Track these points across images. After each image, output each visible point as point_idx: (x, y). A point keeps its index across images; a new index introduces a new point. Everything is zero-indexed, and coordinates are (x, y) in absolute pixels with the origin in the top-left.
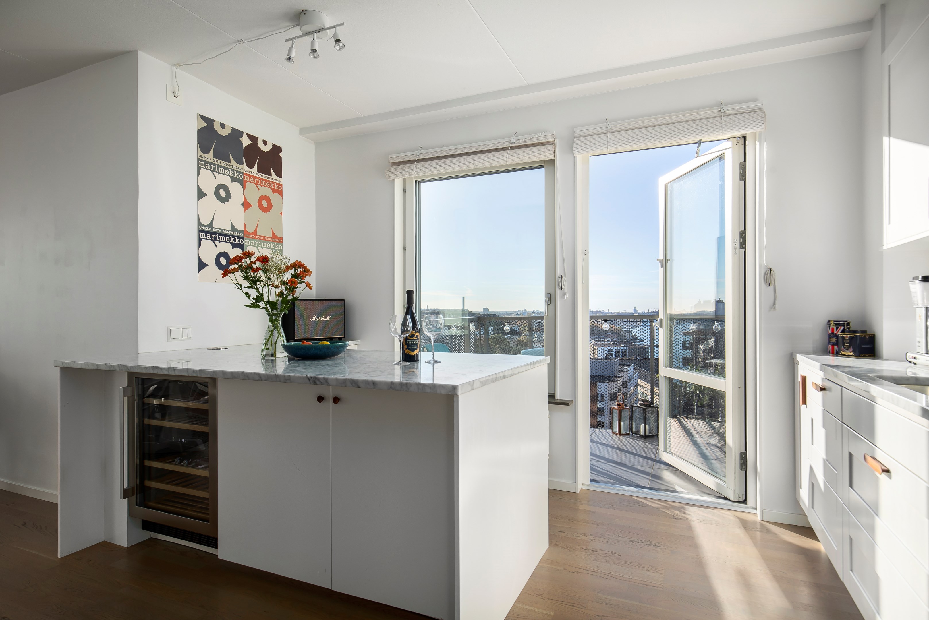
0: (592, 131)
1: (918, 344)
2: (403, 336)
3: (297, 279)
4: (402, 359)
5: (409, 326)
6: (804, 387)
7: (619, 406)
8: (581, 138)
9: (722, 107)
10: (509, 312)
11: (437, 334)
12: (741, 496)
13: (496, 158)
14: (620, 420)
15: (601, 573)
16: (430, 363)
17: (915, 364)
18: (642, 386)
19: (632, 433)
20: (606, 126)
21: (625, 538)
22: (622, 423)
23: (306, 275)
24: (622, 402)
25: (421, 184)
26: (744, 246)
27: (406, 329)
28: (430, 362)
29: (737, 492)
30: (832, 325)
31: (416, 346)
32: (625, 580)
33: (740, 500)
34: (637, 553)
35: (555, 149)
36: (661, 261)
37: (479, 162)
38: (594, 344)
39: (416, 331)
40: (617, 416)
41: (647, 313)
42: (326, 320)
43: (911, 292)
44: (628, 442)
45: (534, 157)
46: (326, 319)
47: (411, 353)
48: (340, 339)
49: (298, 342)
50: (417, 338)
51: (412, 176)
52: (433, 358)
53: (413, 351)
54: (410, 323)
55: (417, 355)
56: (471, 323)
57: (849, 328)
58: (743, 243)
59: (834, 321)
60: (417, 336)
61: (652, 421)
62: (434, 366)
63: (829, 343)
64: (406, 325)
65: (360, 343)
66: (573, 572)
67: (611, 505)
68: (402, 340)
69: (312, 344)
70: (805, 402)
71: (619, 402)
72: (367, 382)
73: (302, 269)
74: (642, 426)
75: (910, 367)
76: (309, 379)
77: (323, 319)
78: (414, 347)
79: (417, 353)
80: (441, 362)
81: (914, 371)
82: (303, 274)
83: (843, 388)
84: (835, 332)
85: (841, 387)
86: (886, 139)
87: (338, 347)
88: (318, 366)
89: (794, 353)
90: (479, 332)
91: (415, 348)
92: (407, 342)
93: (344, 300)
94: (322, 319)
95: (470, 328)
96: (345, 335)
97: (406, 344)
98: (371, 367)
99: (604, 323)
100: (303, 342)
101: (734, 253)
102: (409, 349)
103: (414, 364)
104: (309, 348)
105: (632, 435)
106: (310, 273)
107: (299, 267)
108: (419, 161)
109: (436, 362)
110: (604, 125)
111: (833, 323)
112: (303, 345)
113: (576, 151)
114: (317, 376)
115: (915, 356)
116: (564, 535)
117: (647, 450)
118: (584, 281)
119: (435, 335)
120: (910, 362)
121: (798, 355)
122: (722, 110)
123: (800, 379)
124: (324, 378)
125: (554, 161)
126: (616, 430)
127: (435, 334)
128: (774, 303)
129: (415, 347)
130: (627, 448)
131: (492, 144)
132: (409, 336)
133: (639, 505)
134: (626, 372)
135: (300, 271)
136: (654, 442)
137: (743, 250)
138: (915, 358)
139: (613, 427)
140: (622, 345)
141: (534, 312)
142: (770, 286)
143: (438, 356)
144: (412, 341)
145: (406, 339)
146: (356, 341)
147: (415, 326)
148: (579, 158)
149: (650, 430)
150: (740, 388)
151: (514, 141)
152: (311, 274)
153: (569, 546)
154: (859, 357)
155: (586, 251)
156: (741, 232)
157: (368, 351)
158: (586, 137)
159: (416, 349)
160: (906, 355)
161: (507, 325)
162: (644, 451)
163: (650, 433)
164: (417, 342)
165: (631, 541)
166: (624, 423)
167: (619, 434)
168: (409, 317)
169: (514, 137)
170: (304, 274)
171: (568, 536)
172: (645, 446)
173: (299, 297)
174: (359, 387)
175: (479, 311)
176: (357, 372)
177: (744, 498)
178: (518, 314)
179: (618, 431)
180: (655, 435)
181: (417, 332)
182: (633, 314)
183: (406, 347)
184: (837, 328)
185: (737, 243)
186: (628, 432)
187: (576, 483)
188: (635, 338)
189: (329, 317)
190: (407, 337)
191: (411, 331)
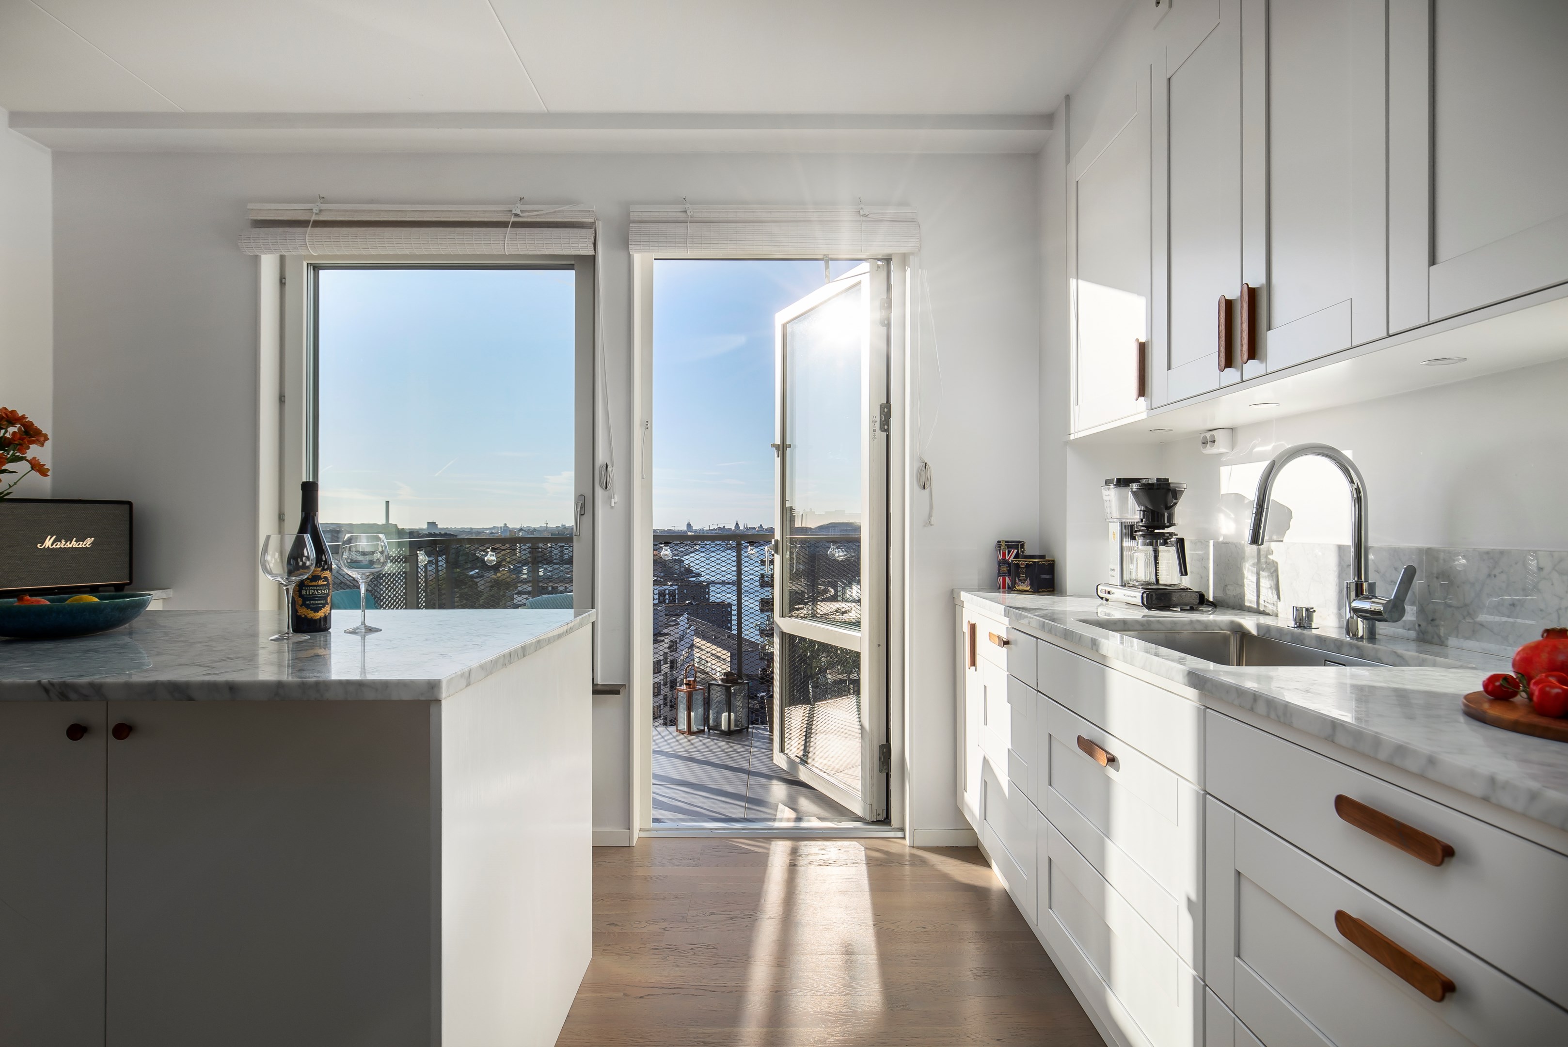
0: (660, 214)
1: (1111, 573)
2: (294, 578)
3: (5, 451)
4: (291, 629)
5: (308, 558)
6: (972, 640)
7: (688, 686)
8: (643, 225)
9: (861, 206)
10: (476, 530)
11: (372, 574)
12: (881, 813)
13: (483, 240)
14: (689, 710)
15: (689, 988)
16: (357, 633)
17: (1107, 600)
18: (700, 648)
19: (709, 729)
20: (685, 210)
21: (720, 914)
22: (692, 714)
23: (33, 442)
24: (693, 679)
25: (321, 272)
26: (886, 427)
27: (301, 564)
28: (357, 630)
29: (875, 807)
30: (1002, 547)
31: (323, 600)
32: (730, 992)
33: (880, 818)
34: (743, 938)
35: (595, 237)
36: (777, 447)
37: (450, 242)
39: (324, 567)
40: (685, 701)
41: (707, 530)
42: (80, 546)
43: (1103, 500)
44: (704, 744)
45: (556, 247)
46: (82, 545)
47: (312, 615)
48: (119, 588)
49: (5, 600)
50: (325, 583)
51: (303, 252)
52: (363, 623)
53: (317, 610)
54: (310, 550)
55: (326, 619)
56: (420, 550)
57: (1022, 552)
58: (884, 423)
59: (1006, 542)
60: (326, 579)
61: (739, 706)
62: (364, 638)
63: (999, 574)
64: (303, 555)
65: (171, 596)
66: (641, 997)
67: (690, 860)
68: (291, 588)
69: (49, 603)
70: (973, 663)
71: (688, 679)
72: (213, 687)
73: (19, 429)
74: (725, 715)
75: (1101, 605)
76: (46, 689)
77: (74, 544)
78: (319, 602)
79: (327, 614)
80: (381, 631)
81: (1108, 611)
82: (22, 439)
83: (1039, 640)
84: (1007, 558)
85: (1035, 639)
86: (1073, 282)
87: (123, 609)
88: (70, 653)
89: (955, 590)
90: (434, 566)
91: (321, 604)
92: (304, 592)
93: (130, 504)
94: (70, 543)
95: (417, 560)
96: (131, 579)
97: (301, 596)
98: (215, 649)
99: (664, 548)
100: (21, 599)
101: (872, 438)
102: (308, 607)
103: (319, 636)
104: (41, 612)
105: (709, 731)
106: (42, 439)
107: (12, 423)
108: (318, 224)
109: (370, 630)
110: (680, 207)
111: (1004, 545)
112: (22, 605)
113: (633, 246)
114: (69, 680)
115: (1108, 589)
116: (617, 929)
117: (734, 755)
118: (644, 475)
119: (368, 576)
120: (1102, 598)
121: (962, 593)
122: (861, 211)
123: (966, 629)
124: (92, 685)
125: (593, 258)
126: (683, 726)
127: (368, 574)
128: (930, 516)
129: (322, 602)
130: (703, 755)
131: (475, 211)
132: (308, 578)
133: (735, 851)
134: (673, 626)
135: (14, 433)
136: (744, 741)
137: (885, 434)
138: (1109, 593)
139: (678, 722)
140: (669, 583)
141: (521, 530)
142: (924, 489)
143: (374, 616)
144: (314, 590)
145: (301, 585)
146: (161, 591)
147: (322, 559)
148: (638, 258)
149: (736, 720)
150: (879, 645)
151: (519, 213)
152: (44, 441)
153: (630, 950)
154: (1037, 594)
155: (647, 422)
156: (882, 405)
157: (196, 613)
158: (651, 225)
159: (324, 605)
160: (1097, 589)
161: (490, 553)
162: (731, 757)
163: (736, 725)
164: (326, 591)
165: (732, 919)
166: (696, 715)
167: (689, 733)
168: (308, 538)
169: (519, 205)
170: (26, 441)
171: (625, 931)
172: (730, 749)
173: (8, 494)
174: (190, 699)
175: (417, 528)
176: (181, 665)
177: (885, 815)
178: (492, 533)
179: (686, 728)
180: (744, 729)
181: (326, 570)
182: (686, 532)
183: (300, 601)
184: (1009, 552)
185: (876, 422)
186: (703, 728)
187: (629, 829)
188: (689, 571)
189: (89, 542)
190: (302, 582)
191: (313, 568)
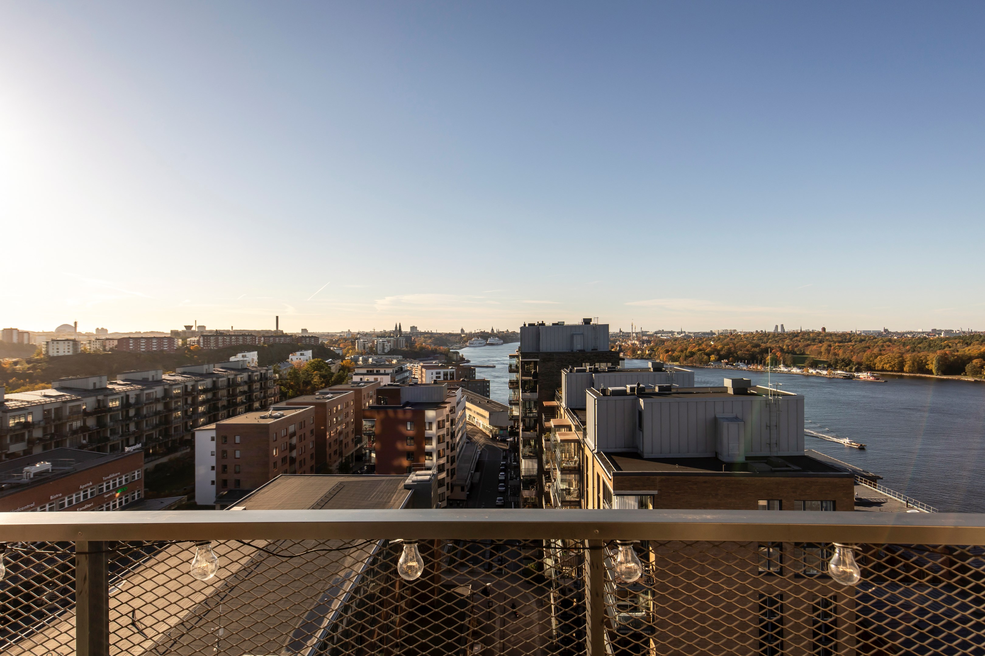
10: (332, 334)
18: (469, 409)
38: (423, 367)
134: (454, 396)
140: (450, 367)
175: (295, 333)
178: (341, 335)
182: (460, 334)
188: (462, 359)
